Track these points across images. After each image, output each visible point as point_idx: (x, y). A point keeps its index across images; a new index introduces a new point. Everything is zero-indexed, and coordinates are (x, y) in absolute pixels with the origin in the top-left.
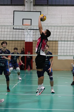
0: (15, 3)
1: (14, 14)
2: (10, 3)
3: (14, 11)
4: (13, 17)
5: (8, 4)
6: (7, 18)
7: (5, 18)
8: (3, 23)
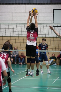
0: (55, 2)
1: (54, 13)
2: (50, 2)
3: (54, 9)
4: (53, 16)
5: (48, 2)
6: (47, 16)
7: (45, 16)
8: (43, 21)
